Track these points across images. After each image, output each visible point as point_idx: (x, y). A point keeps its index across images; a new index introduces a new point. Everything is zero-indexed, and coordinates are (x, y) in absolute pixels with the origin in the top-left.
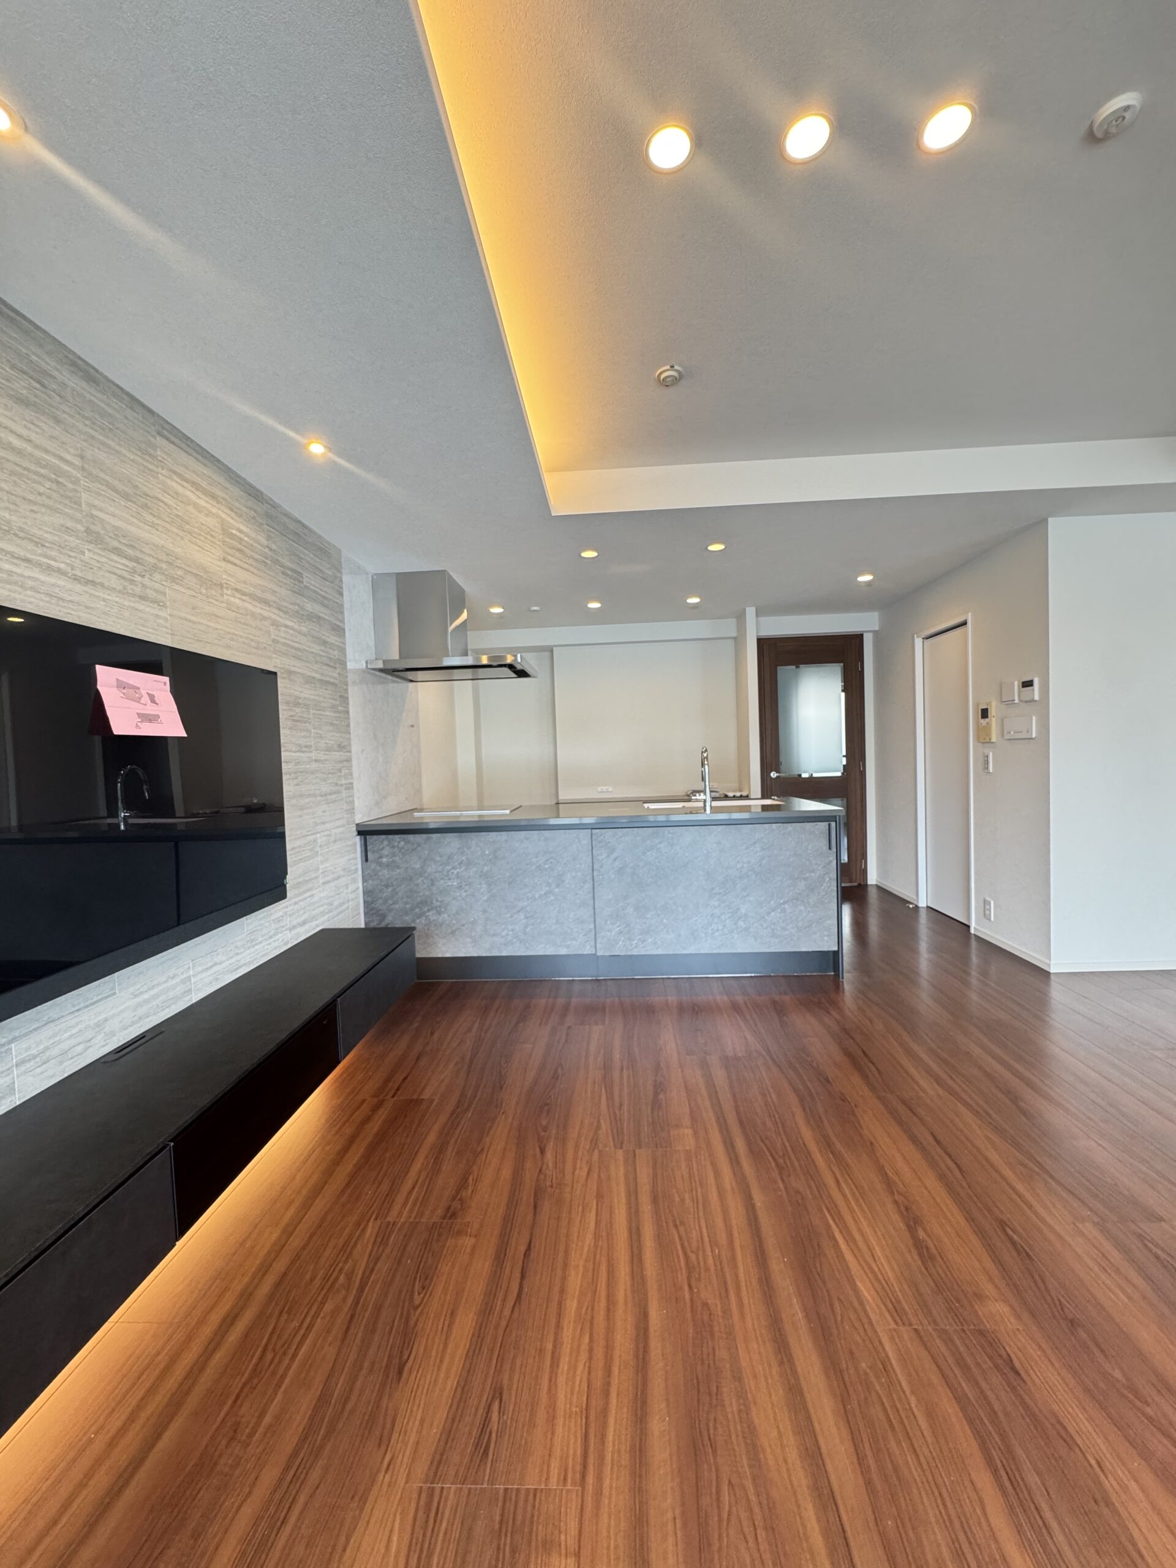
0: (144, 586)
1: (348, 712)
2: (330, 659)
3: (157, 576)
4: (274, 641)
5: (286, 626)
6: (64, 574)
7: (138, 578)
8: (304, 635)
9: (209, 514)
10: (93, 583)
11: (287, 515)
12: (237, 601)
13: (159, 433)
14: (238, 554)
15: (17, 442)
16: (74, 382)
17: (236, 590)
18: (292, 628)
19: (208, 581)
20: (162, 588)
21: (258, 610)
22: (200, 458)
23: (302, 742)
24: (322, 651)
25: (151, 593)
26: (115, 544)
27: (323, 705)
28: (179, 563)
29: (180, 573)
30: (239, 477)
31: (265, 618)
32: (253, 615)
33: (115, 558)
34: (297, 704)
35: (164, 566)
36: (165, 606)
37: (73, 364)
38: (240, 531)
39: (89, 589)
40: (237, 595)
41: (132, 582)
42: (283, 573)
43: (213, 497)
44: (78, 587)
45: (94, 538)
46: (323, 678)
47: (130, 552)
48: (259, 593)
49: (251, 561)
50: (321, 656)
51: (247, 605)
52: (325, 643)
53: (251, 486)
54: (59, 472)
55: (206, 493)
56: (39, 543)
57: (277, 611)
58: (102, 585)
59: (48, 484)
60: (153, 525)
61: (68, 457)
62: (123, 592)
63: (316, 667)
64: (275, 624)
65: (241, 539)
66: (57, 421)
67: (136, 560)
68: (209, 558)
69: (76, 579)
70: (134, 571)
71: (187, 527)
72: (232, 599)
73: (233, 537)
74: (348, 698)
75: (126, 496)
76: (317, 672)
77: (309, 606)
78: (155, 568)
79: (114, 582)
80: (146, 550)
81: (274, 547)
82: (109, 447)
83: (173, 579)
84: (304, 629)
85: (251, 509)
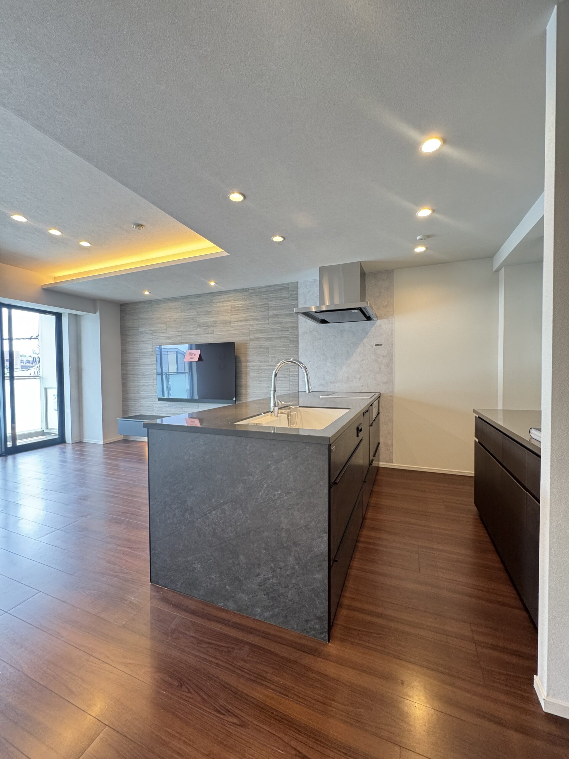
0: (208, 331)
1: (298, 347)
2: (284, 328)
3: (211, 328)
4: (250, 331)
5: (257, 324)
6: (193, 335)
7: (207, 330)
8: (268, 324)
9: (228, 306)
10: (198, 334)
11: (261, 288)
12: (235, 324)
13: (214, 296)
14: (237, 311)
15: (187, 317)
16: (196, 300)
17: (235, 321)
18: (259, 324)
19: (225, 323)
20: (212, 330)
21: (244, 324)
22: (225, 294)
23: (262, 360)
24: (280, 326)
25: (210, 332)
26: (203, 325)
27: (277, 346)
28: (217, 322)
29: (217, 324)
30: (238, 290)
31: (247, 325)
32: (242, 326)
33: (203, 328)
34: (261, 348)
35: (213, 325)
36: (213, 333)
37: (197, 297)
38: (238, 305)
39: (198, 336)
40: (236, 322)
41: (206, 331)
42: (257, 308)
43: (229, 301)
44: (196, 336)
45: (199, 326)
46: (277, 336)
47: (206, 325)
48: (245, 319)
49: (243, 311)
50: (277, 328)
51: (239, 324)
52: (281, 323)
53: (243, 289)
54: (193, 318)
55: (226, 301)
56: (190, 331)
57: (253, 321)
58: (200, 334)
59: (191, 321)
60: (211, 317)
61: (195, 314)
62: (204, 334)
63: (273, 333)
64: (251, 325)
65: (239, 306)
66: (193, 309)
67: (207, 326)
68: (227, 317)
69: (195, 335)
70: (206, 329)
71: (220, 313)
72: (234, 324)
73: (235, 307)
74: (298, 341)
75: (205, 315)
76: (274, 335)
77: (271, 313)
78: (211, 326)
79: (202, 332)
80: (209, 323)
81: (253, 302)
82: (203, 307)
83: (216, 327)
84: (267, 322)
85: (243, 296)
